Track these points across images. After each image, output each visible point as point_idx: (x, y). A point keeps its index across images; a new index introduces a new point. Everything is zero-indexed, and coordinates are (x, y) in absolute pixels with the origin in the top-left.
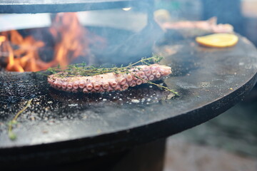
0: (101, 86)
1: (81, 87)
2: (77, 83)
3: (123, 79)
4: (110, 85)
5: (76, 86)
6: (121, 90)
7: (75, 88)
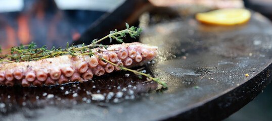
0: (49, 75)
1: (18, 78)
2: (11, 71)
3: (83, 63)
4: (62, 73)
5: (10, 76)
6: (82, 80)
7: (9, 79)
